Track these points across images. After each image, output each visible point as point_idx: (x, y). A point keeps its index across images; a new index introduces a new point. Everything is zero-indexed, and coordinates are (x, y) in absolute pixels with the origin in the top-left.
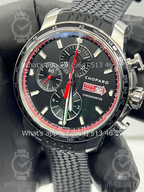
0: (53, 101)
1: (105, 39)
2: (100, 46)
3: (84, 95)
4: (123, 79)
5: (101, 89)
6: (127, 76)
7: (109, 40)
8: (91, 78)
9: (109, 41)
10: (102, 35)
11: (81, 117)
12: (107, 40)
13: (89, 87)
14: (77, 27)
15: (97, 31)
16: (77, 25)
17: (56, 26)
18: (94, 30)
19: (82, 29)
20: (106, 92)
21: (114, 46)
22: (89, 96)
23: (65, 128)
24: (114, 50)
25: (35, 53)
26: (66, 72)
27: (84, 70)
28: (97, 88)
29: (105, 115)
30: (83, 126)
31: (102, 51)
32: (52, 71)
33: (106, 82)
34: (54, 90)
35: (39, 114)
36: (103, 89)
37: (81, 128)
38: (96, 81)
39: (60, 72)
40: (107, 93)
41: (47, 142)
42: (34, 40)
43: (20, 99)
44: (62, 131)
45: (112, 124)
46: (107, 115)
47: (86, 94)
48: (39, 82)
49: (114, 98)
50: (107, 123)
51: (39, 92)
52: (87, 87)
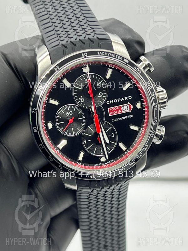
0: (85, 142)
1: (113, 57)
2: (109, 66)
3: (113, 120)
5: (126, 107)
7: (117, 56)
8: (112, 100)
9: (118, 57)
10: (109, 54)
11: (120, 144)
12: (115, 56)
13: (114, 110)
14: (80, 57)
15: (102, 52)
16: (79, 56)
17: (57, 67)
18: (98, 52)
19: (86, 57)
20: (133, 106)
21: (125, 59)
22: (119, 119)
23: (109, 162)
24: (127, 63)
25: (45, 104)
26: (85, 106)
27: (102, 96)
28: (123, 107)
29: (142, 129)
30: (126, 151)
31: (112, 70)
33: (129, 97)
34: (81, 131)
35: (77, 163)
36: (128, 106)
37: (125, 153)
38: (119, 101)
39: (80, 110)
40: (135, 107)
41: (97, 186)
42: (41, 91)
43: (52, 158)
44: (108, 167)
45: (154, 134)
46: (144, 128)
47: (115, 118)
48: (62, 132)
49: (144, 108)
50: (150, 135)
51: (67, 141)
52: (113, 111)
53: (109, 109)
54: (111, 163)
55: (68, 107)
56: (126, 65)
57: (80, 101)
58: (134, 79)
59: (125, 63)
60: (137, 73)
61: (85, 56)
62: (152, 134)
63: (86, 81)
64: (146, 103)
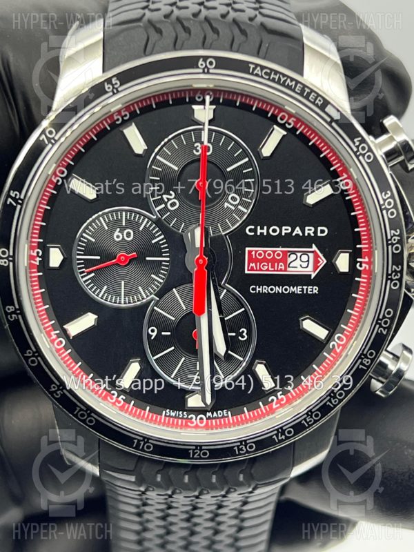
0: (152, 336)
1: (294, 91)
2: (277, 117)
3: (253, 289)
4: (380, 206)
5: (305, 258)
6: (389, 194)
7: (307, 90)
8: (265, 227)
9: (309, 94)
10: (283, 79)
11: (258, 366)
13: (265, 259)
14: (192, 67)
15: (263, 68)
16: (191, 63)
17: (114, 81)
18: (252, 66)
19: (211, 71)
20: (325, 261)
21: (329, 106)
22: (272, 290)
23: (213, 414)
24: (332, 120)
25: (57, 187)
26: (177, 225)
27: (236, 206)
28: (293, 257)
29: (339, 338)
30: (274, 392)
31: (285, 133)
33: (319, 228)
34: (147, 296)
35: (112, 392)
36: (311, 255)
37: (270, 400)
38: (285, 233)
39: (157, 232)
40: (331, 266)
41: (159, 479)
42: (47, 142)
43: (36, 357)
44: (207, 427)
45: (372, 360)
46: (346, 335)
47: (260, 285)
48: (87, 285)
49: (359, 274)
50: (360, 361)
51: (96, 317)
52: (261, 261)
53: (250, 252)
54: (218, 418)
55: (124, 213)
56: (330, 124)
57: (163, 206)
58: (345, 176)
59: (329, 120)
60: (357, 157)
61: (206, 66)
62: (366, 361)
63: (196, 148)
64: (367, 260)
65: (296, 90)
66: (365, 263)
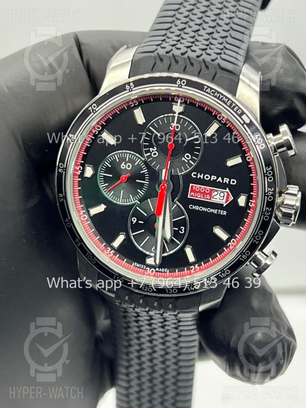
0: (133, 222)
1: (226, 104)
2: (216, 116)
3: (191, 207)
4: (264, 174)
6: (271, 168)
7: (234, 105)
8: (202, 175)
9: (234, 107)
10: (221, 97)
11: (187, 248)
13: (200, 192)
14: (173, 83)
15: (211, 89)
16: (172, 80)
17: (131, 84)
18: (206, 87)
19: (183, 87)
20: (233, 198)
21: (244, 115)
22: (201, 209)
24: (245, 123)
25: (95, 135)
26: (155, 165)
27: (188, 160)
28: (216, 193)
29: (233, 241)
30: (194, 264)
31: (221, 125)
32: (129, 166)
33: (232, 180)
34: (134, 201)
35: (108, 248)
36: (226, 194)
37: (191, 268)
38: (213, 180)
39: (144, 167)
40: (235, 202)
41: (127, 298)
42: (91, 111)
43: (70, 223)
44: (154, 276)
45: (248, 257)
46: (237, 240)
47: (195, 205)
48: (104, 189)
49: (249, 208)
50: (240, 256)
51: (106, 207)
52: (198, 192)
53: (192, 186)
54: (161, 272)
55: (128, 154)
56: (243, 125)
57: (149, 154)
58: (249, 154)
59: (242, 122)
60: (255, 145)
61: (181, 84)
62: (244, 256)
63: (171, 126)
64: (254, 201)
65: (228, 104)
66: (254, 203)
